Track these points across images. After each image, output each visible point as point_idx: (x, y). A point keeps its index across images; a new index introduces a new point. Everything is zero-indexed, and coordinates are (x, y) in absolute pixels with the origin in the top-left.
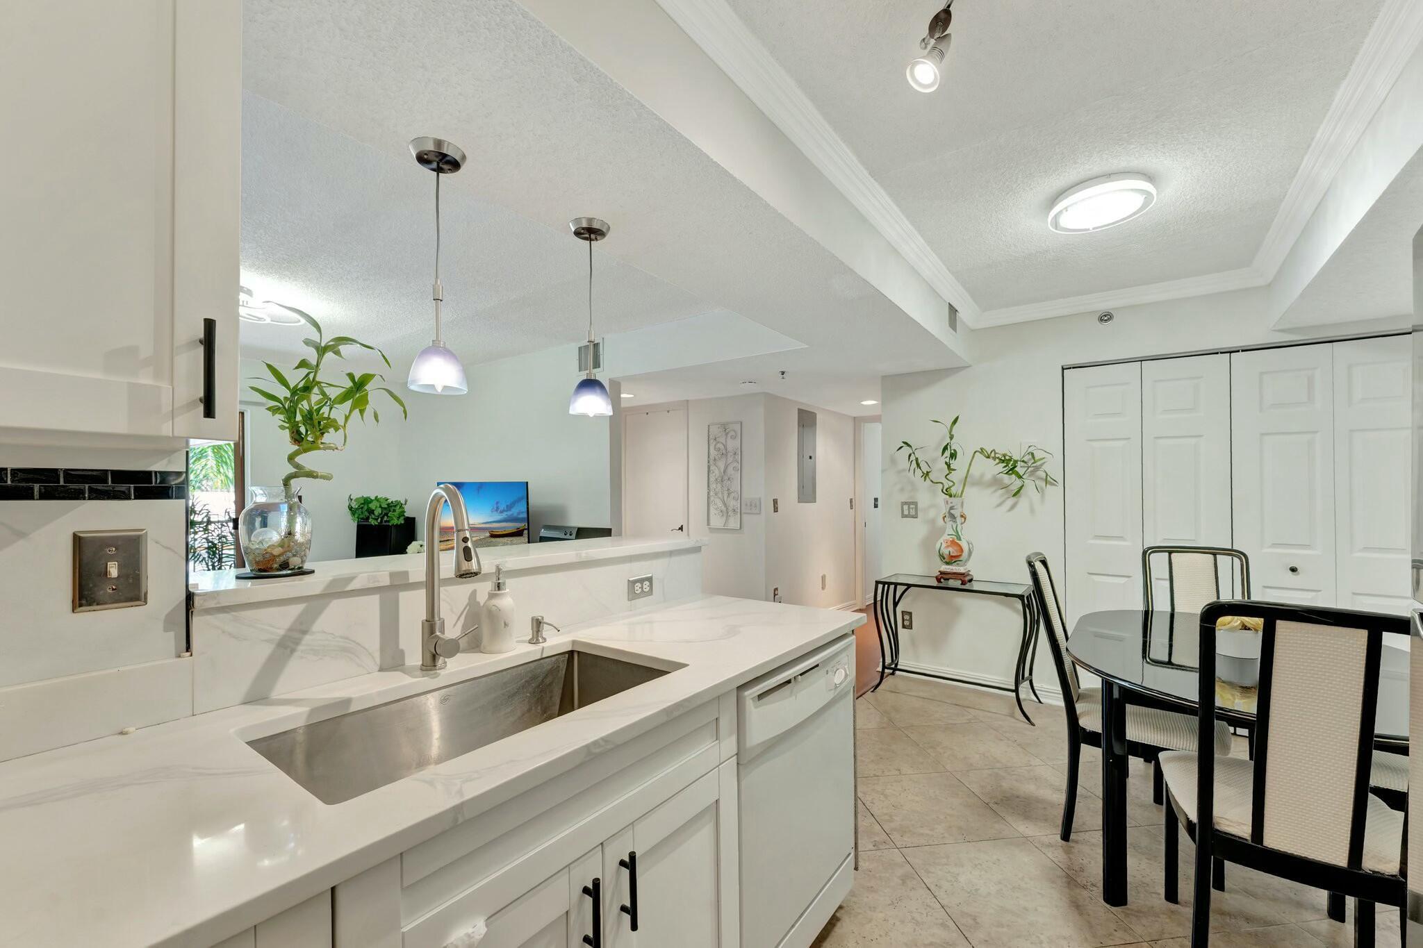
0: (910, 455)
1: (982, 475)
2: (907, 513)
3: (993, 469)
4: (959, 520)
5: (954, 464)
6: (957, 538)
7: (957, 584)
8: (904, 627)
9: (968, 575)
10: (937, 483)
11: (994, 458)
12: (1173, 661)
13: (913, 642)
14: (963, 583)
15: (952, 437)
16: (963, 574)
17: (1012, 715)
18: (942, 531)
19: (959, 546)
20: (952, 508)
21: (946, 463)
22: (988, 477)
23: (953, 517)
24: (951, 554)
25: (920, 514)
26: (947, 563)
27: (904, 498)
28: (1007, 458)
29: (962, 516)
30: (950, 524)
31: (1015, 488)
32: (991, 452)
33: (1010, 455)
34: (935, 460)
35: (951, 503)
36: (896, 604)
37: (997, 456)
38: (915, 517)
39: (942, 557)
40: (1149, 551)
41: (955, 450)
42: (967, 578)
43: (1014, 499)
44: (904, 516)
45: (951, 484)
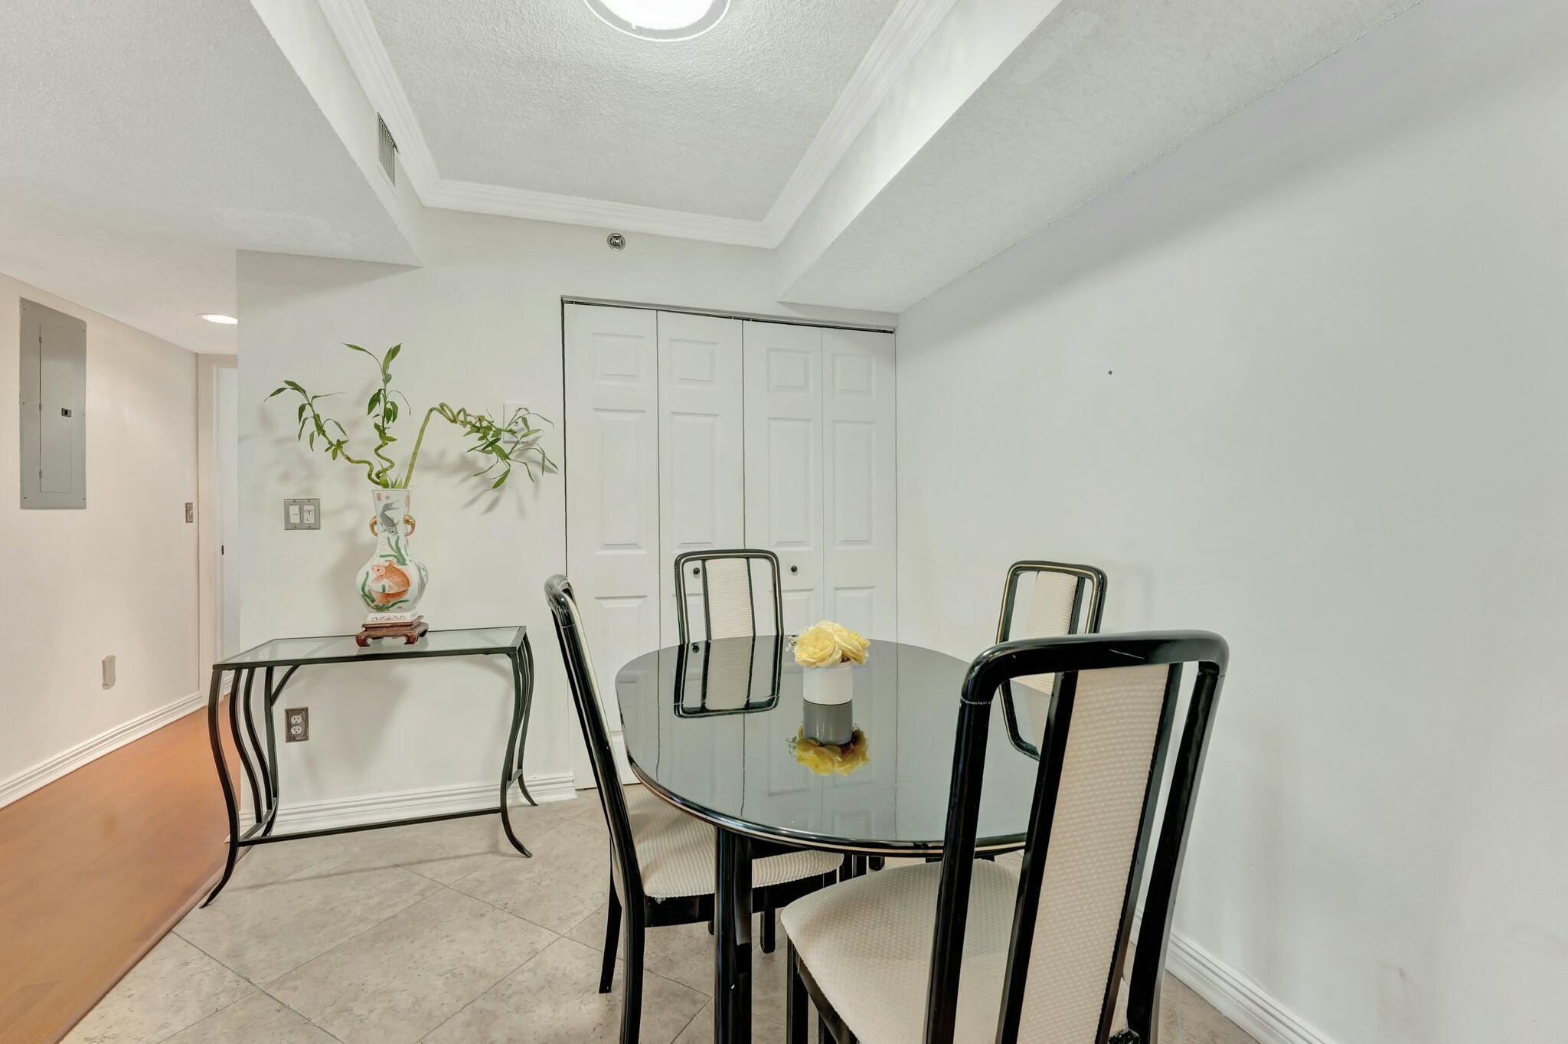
0: (302, 409)
1: (443, 453)
2: (298, 521)
3: (462, 442)
4: (402, 528)
5: (392, 429)
6: (398, 562)
7: (398, 644)
8: (291, 738)
9: (420, 624)
10: (358, 462)
11: (464, 423)
12: (709, 706)
13: (311, 763)
14: (410, 641)
15: (387, 379)
16: (408, 625)
17: (494, 850)
18: (368, 551)
19: (403, 574)
20: (387, 507)
21: (377, 426)
22: (453, 457)
23: (390, 523)
24: (387, 592)
25: (323, 522)
26: (379, 609)
27: (291, 491)
28: (485, 424)
29: (407, 522)
30: (383, 535)
31: (495, 475)
32: (459, 413)
33: (490, 420)
34: (355, 424)
35: (387, 498)
36: (271, 699)
37: (469, 419)
38: (315, 527)
39: (368, 597)
40: (683, 560)
41: (393, 404)
42: (421, 629)
43: (491, 495)
44: (290, 526)
45: (386, 464)
